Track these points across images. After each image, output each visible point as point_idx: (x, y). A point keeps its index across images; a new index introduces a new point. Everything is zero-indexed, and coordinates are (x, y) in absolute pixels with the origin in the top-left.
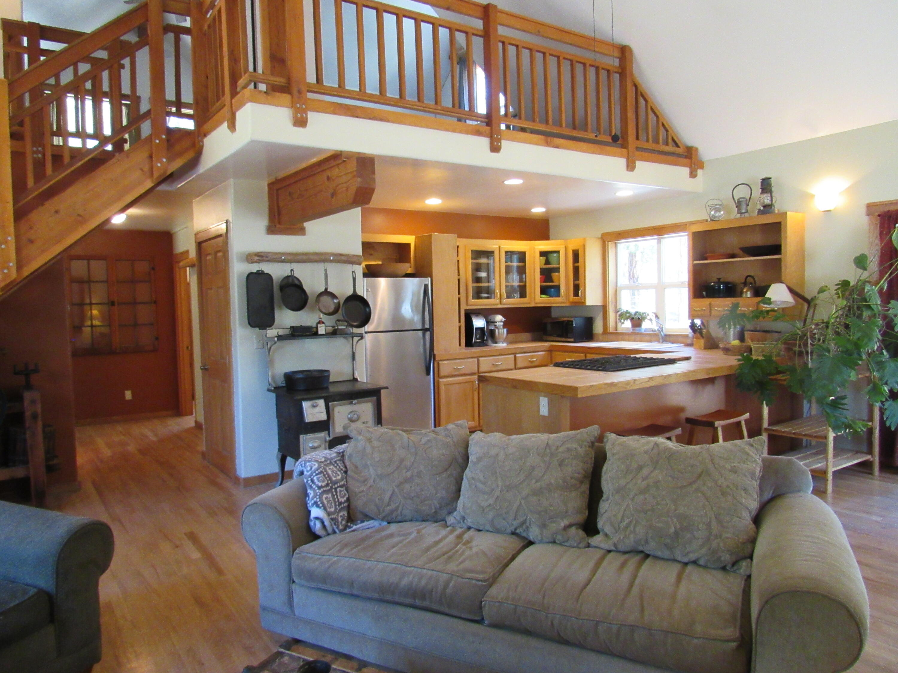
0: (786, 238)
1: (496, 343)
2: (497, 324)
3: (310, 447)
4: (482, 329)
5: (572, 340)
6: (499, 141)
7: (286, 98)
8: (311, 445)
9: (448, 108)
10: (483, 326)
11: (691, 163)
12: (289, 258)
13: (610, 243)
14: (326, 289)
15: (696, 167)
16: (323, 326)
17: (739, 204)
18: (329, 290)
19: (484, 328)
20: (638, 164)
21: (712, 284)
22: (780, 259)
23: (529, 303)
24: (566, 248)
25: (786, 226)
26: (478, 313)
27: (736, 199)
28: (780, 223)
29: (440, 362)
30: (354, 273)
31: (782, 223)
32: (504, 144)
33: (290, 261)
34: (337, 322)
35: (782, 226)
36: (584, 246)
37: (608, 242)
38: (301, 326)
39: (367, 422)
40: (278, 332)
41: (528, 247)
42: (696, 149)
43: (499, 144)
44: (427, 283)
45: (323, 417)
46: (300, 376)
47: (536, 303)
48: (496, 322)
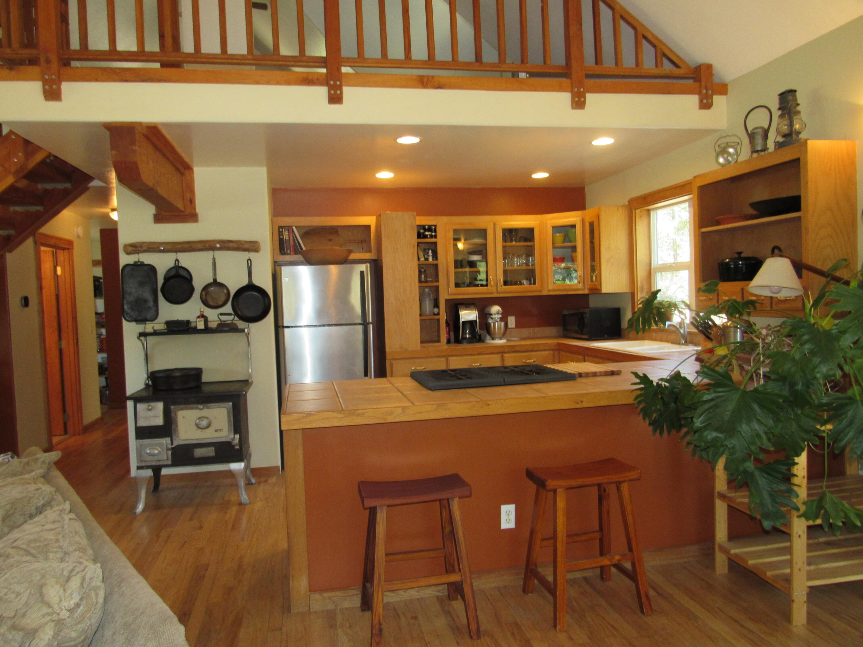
0: (807, 183)
1: (493, 339)
2: (493, 316)
3: (147, 453)
4: (472, 323)
5: (586, 337)
6: (340, 88)
7: (35, 70)
8: (148, 451)
9: (243, 55)
10: (475, 319)
11: (700, 86)
12: (169, 247)
13: (637, 211)
14: (215, 280)
15: (710, 92)
16: (202, 321)
17: (751, 136)
18: (219, 280)
19: (476, 321)
20: (590, 97)
21: (727, 260)
22: (799, 218)
23: (541, 291)
24: (583, 221)
25: (806, 164)
26: (468, 304)
27: (750, 129)
28: (798, 160)
29: (393, 362)
30: (249, 262)
31: (801, 160)
32: (347, 91)
33: (176, 251)
34: (220, 316)
35: (802, 164)
36: (598, 216)
37: (635, 209)
38: (178, 320)
39: (221, 430)
40: (153, 327)
41: (538, 222)
42: (709, 67)
43: (338, 92)
44: (362, 270)
45: (160, 421)
46: (178, 374)
47: (549, 291)
48: (492, 314)
